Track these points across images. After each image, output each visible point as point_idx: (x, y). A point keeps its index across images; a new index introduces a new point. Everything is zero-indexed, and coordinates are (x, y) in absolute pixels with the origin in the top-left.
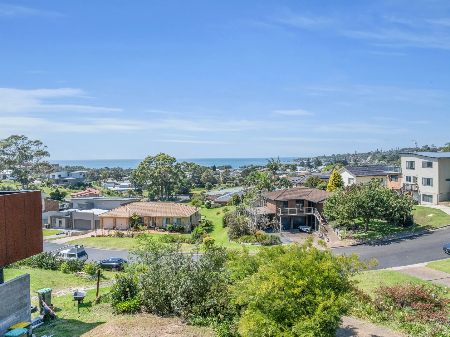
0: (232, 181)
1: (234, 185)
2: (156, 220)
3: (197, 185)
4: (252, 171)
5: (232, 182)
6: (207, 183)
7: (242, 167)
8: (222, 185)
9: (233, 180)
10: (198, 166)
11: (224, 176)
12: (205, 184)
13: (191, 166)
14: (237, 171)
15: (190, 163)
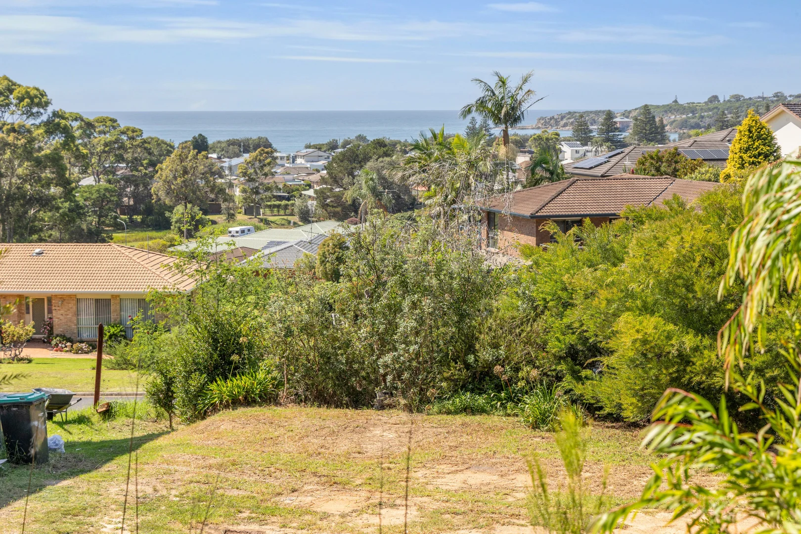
0: (284, 202)
1: (296, 219)
2: (50, 312)
3: (131, 219)
4: (375, 157)
5: (286, 207)
6: (180, 208)
7: (319, 148)
8: (240, 217)
9: (288, 199)
10: (133, 131)
11: (251, 180)
12: (171, 209)
13: (100, 133)
14: (299, 161)
15: (97, 121)
